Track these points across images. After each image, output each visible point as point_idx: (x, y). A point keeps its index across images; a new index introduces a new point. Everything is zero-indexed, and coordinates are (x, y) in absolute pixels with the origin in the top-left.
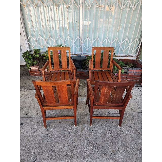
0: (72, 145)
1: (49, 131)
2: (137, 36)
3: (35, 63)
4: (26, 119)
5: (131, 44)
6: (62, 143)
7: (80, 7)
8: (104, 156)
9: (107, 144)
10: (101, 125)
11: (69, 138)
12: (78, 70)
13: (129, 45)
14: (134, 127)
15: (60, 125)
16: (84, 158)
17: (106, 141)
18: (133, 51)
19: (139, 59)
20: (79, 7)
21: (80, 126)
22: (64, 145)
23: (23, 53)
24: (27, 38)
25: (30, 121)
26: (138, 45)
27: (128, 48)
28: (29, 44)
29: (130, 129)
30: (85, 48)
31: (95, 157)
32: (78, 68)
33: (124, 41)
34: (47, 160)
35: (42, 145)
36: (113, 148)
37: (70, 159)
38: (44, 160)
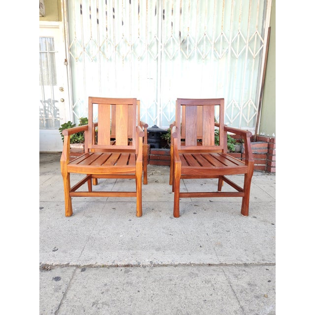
0: (134, 234)
1: (92, 217)
2: (250, 97)
3: (79, 139)
4: (49, 203)
5: (243, 110)
6: (115, 232)
7: (158, 57)
8: (199, 248)
9: (206, 235)
10: (194, 213)
11: (130, 226)
12: (152, 149)
13: (239, 111)
14: (262, 218)
15: (113, 211)
16: (158, 249)
17: (205, 231)
18: (248, 122)
19: (261, 134)
20: (156, 58)
21: (152, 213)
22: (118, 234)
23: (62, 126)
24: (73, 105)
25: (58, 205)
26: (255, 111)
27: (237, 116)
28: (74, 114)
29: (254, 219)
30: (167, 118)
31: (180, 249)
32: (152, 147)
33: (229, 105)
34: (82, 250)
35: (74, 232)
36: (219, 240)
37: (129, 249)
38: (76, 249)
